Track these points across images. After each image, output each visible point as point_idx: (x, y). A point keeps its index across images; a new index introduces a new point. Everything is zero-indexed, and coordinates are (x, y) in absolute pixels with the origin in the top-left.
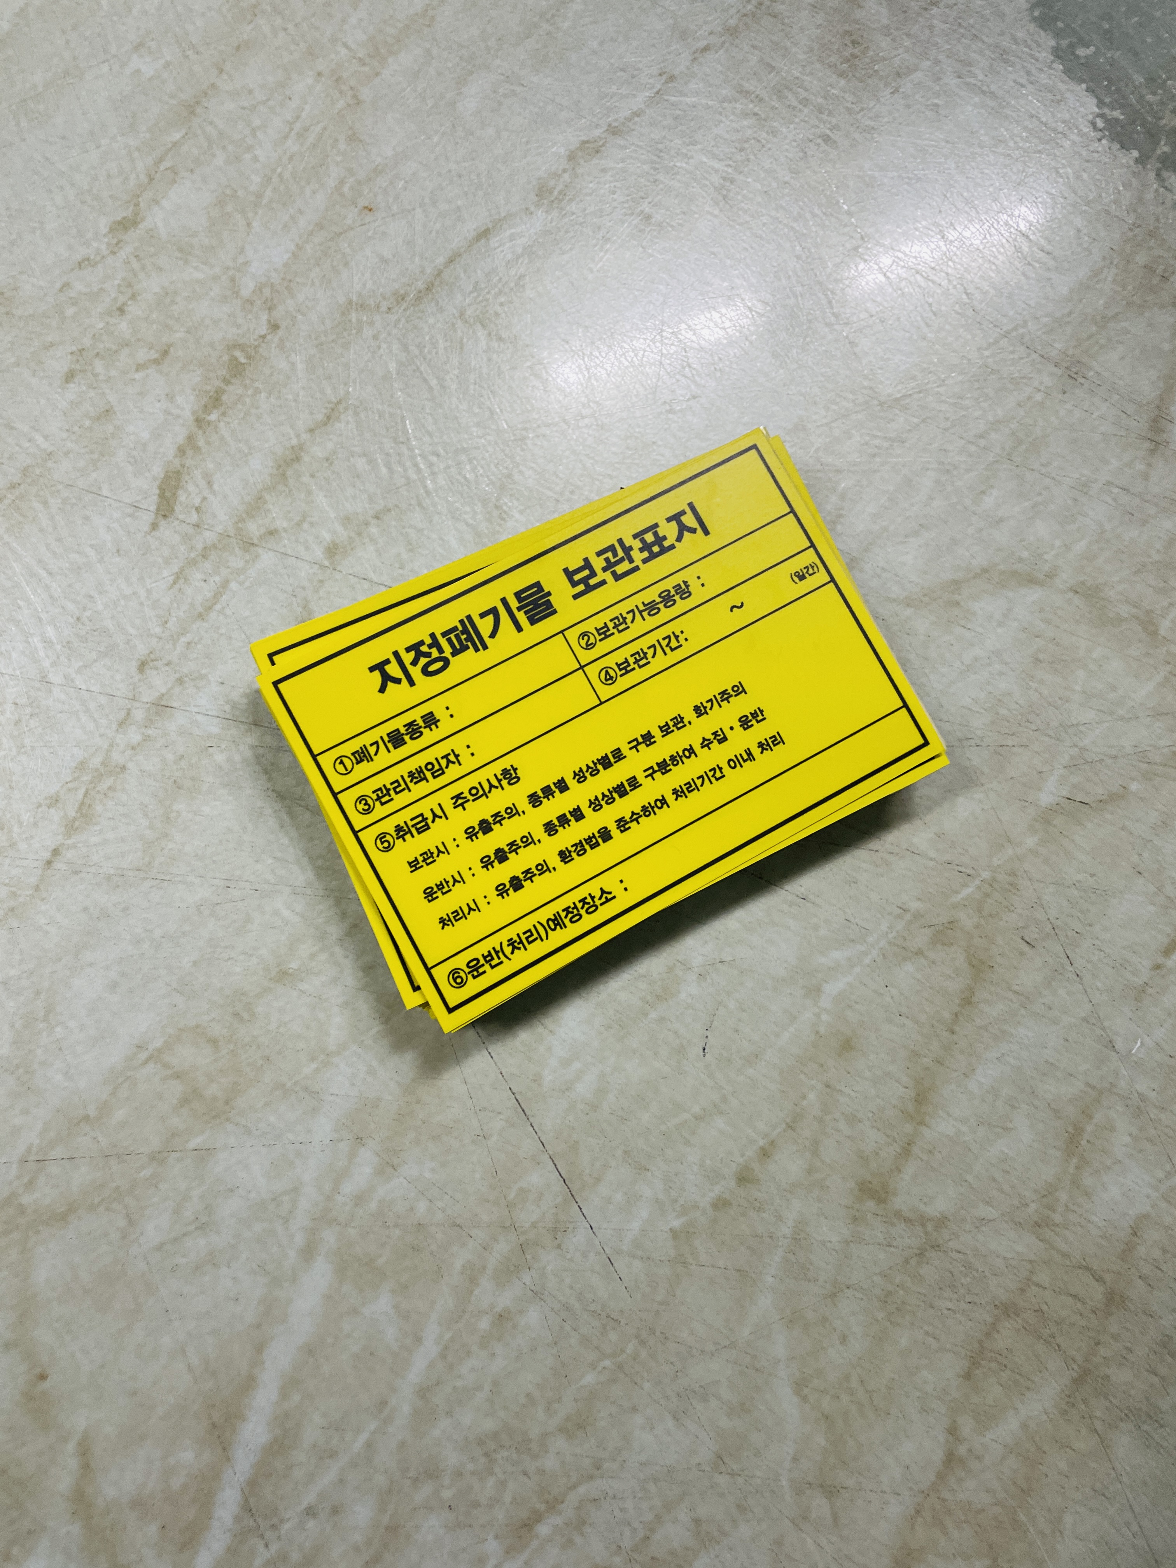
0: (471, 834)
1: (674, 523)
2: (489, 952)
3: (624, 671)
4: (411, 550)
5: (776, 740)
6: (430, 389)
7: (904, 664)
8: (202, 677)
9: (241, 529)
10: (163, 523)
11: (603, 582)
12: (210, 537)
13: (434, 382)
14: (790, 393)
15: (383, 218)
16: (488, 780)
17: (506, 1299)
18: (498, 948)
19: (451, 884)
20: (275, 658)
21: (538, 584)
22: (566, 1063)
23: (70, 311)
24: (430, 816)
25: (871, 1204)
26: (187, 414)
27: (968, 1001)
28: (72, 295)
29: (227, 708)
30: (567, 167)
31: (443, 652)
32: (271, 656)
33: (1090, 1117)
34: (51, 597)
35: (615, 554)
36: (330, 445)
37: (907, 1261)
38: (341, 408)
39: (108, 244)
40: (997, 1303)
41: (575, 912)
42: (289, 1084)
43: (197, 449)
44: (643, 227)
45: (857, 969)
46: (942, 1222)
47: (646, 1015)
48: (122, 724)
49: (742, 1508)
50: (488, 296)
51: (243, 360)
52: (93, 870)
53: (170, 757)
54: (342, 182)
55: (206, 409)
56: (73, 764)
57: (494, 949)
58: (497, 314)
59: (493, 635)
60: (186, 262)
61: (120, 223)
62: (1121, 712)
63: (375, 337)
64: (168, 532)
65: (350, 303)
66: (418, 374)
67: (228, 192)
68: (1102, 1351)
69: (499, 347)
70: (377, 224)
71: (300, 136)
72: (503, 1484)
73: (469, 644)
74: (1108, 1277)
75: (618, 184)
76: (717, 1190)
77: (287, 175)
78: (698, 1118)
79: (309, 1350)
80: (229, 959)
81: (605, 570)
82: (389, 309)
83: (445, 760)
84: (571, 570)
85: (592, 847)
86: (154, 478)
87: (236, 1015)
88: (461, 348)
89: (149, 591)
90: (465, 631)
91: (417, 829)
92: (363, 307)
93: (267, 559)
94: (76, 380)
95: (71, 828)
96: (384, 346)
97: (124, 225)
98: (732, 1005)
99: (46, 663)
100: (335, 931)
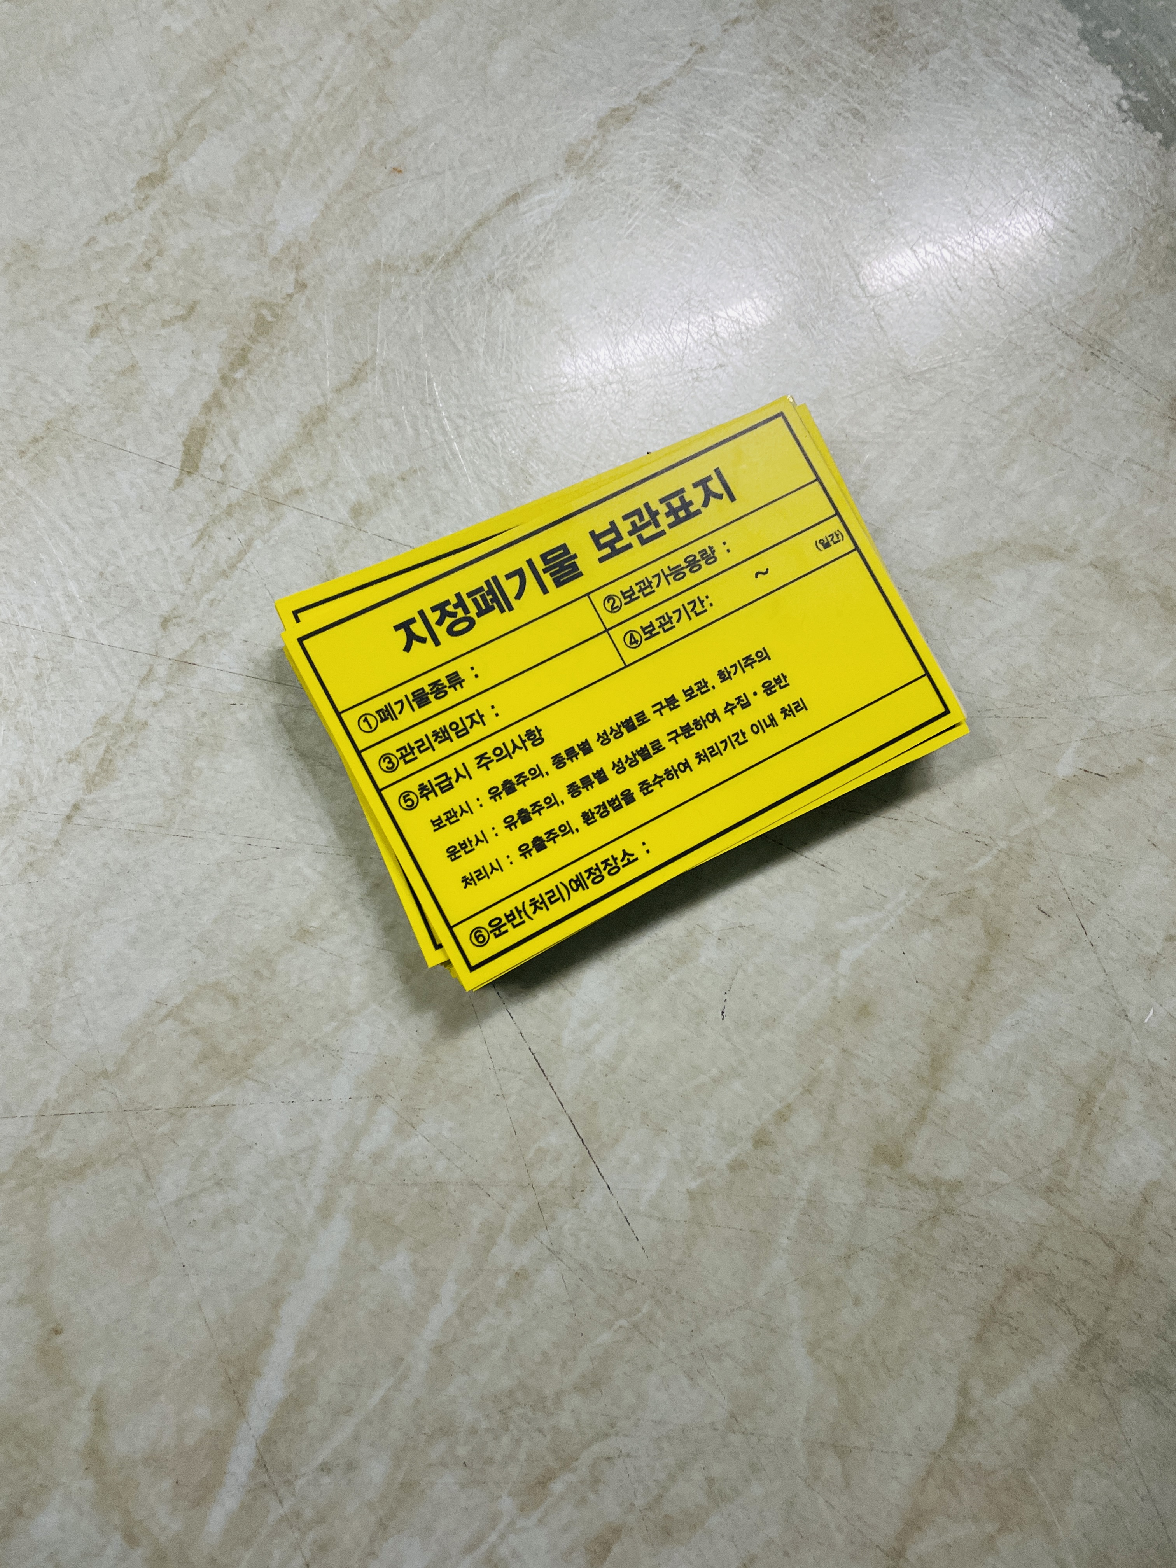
0: (494, 794)
1: (700, 488)
2: (511, 911)
3: (648, 635)
4: (438, 513)
5: (799, 706)
6: (458, 352)
7: (926, 634)
8: (224, 635)
9: (267, 487)
10: (187, 480)
11: (629, 546)
12: (234, 494)
13: (461, 345)
14: (816, 363)
15: (412, 180)
16: (512, 741)
17: (523, 1258)
18: (520, 908)
19: (474, 843)
20: (300, 615)
21: (564, 547)
22: (585, 1024)
23: (96, 266)
24: (454, 776)
25: (886, 1168)
26: (213, 371)
27: (983, 968)
28: (97, 249)
29: (251, 666)
30: (597, 134)
31: (469, 612)
32: (296, 613)
33: (1103, 1085)
34: (74, 552)
35: (641, 518)
36: (357, 406)
37: (921, 1224)
38: (368, 368)
39: (135, 201)
40: (1009, 1267)
41: (598, 873)
42: (309, 1042)
43: (221, 406)
44: (672, 196)
45: (876, 936)
46: (955, 1187)
47: (666, 978)
48: (145, 680)
49: (755, 1468)
50: (516, 260)
51: (270, 319)
52: (113, 825)
53: (192, 714)
54: (372, 143)
55: (233, 367)
56: (94, 720)
57: (516, 908)
58: (525, 278)
59: (519, 596)
60: (214, 219)
61: (147, 178)
62: (1139, 686)
63: (403, 299)
64: (193, 488)
65: (378, 263)
66: (445, 336)
67: (258, 150)
68: (1112, 1316)
69: (527, 311)
70: (406, 186)
71: (329, 95)
72: (518, 1441)
73: (495, 604)
74: (1118, 1244)
75: (648, 152)
76: (734, 1152)
77: (317, 134)
78: (715, 1080)
79: (326, 1307)
80: (250, 916)
81: (631, 533)
82: (418, 271)
83: (469, 720)
84: (597, 532)
85: (615, 809)
86: (180, 435)
87: (257, 972)
88: (490, 312)
89: (172, 548)
90: (491, 591)
91: (441, 789)
92: (390, 268)
93: (292, 518)
94: (101, 335)
95: (91, 783)
96: (412, 308)
97: (151, 181)
98: (751, 969)
99: (68, 618)
100: (356, 890)
